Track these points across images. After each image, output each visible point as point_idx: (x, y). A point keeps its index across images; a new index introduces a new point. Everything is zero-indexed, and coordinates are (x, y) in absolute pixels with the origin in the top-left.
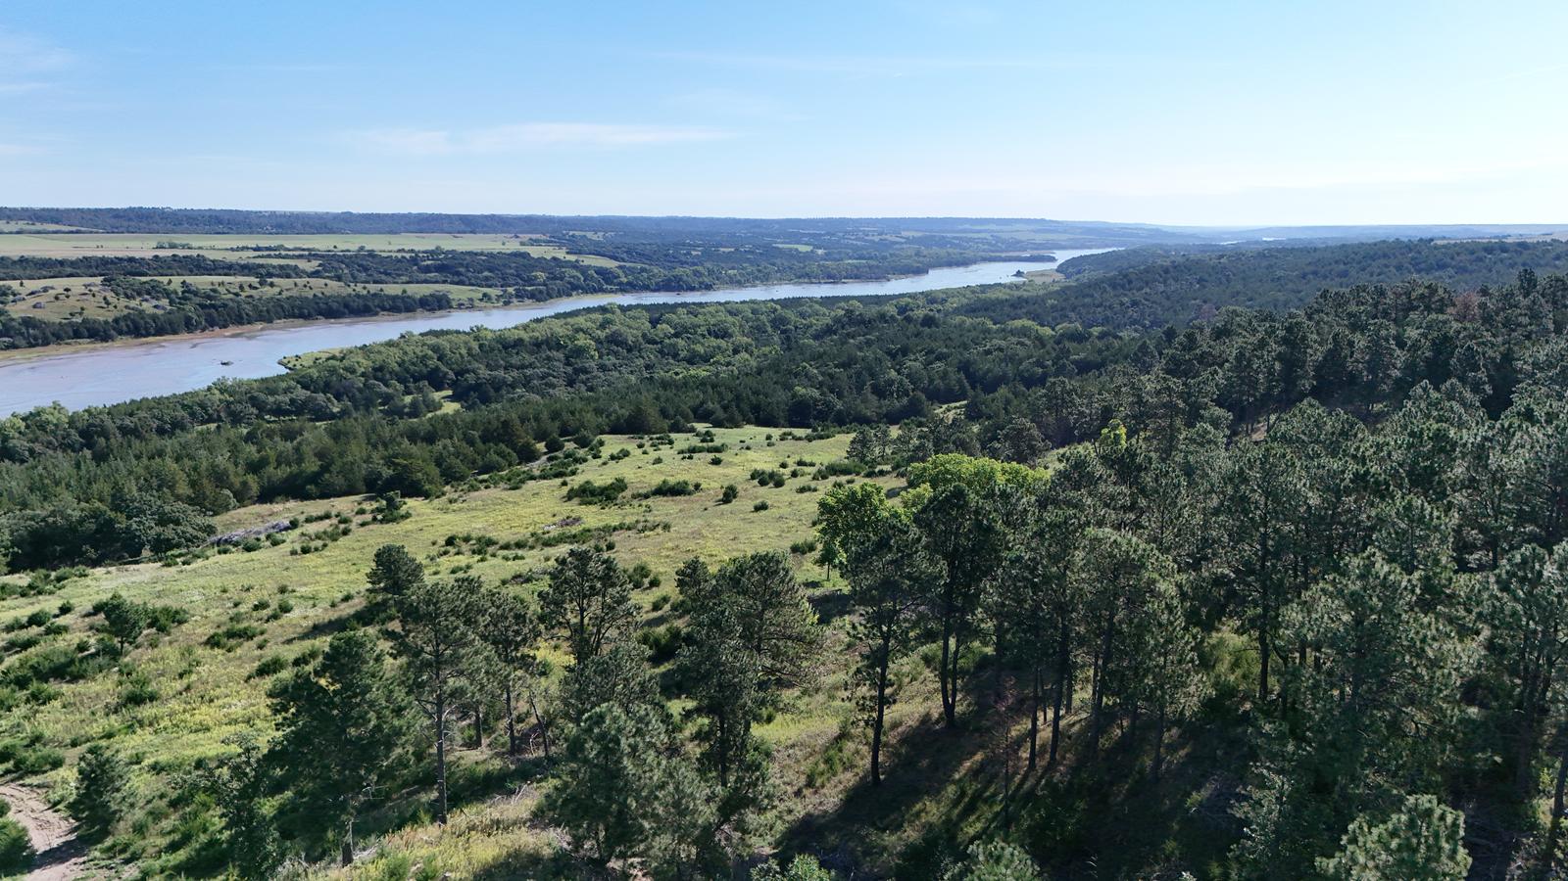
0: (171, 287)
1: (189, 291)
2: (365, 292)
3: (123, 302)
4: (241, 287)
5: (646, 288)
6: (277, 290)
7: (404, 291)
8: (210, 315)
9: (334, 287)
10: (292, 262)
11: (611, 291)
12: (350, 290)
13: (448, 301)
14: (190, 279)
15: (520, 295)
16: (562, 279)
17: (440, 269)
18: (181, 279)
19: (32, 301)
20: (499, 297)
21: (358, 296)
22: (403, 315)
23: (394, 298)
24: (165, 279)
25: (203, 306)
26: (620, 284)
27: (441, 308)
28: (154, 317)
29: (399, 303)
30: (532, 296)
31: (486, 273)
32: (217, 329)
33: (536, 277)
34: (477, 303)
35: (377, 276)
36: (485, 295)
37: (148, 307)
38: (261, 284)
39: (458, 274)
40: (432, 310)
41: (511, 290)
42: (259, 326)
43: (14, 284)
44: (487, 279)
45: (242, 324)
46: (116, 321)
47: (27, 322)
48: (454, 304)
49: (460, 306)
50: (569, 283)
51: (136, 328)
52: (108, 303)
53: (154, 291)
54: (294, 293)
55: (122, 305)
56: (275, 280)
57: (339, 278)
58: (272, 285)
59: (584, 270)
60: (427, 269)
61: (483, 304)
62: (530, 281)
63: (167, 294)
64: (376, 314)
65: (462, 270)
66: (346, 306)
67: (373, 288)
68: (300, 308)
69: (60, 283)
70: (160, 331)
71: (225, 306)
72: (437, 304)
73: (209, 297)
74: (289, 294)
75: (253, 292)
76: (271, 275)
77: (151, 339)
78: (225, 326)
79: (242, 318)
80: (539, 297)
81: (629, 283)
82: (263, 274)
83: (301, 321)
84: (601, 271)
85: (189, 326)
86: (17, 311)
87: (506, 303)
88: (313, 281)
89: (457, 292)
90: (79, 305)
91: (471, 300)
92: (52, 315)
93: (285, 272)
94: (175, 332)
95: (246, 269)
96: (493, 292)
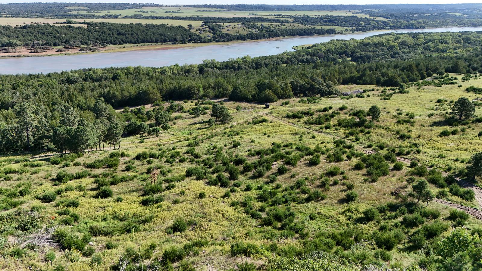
0: (258, 26)
1: (263, 27)
2: (310, 28)
3: (248, 30)
4: (276, 26)
5: (400, 28)
6: (285, 27)
7: (322, 28)
8: (269, 34)
9: (301, 26)
10: (286, 19)
11: (387, 29)
12: (306, 27)
13: (335, 31)
14: (263, 23)
15: (357, 30)
16: (370, 24)
17: (330, 21)
18: (261, 23)
19: (227, 29)
20: (351, 30)
21: (308, 29)
22: (322, 35)
23: (319, 30)
24: (257, 23)
25: (267, 31)
26: (390, 26)
27: (333, 33)
28: (256, 34)
29: (320, 32)
30: (361, 30)
31: (344, 23)
32: (271, 38)
33: (361, 24)
34: (344, 32)
35: (311, 23)
36: (346, 29)
37: (253, 31)
38: (281, 25)
39: (335, 23)
40: (330, 34)
41: (354, 28)
42: (281, 37)
43: (222, 24)
44: (344, 24)
45: (277, 37)
46: (247, 35)
47: (227, 35)
48: (336, 32)
49: (338, 33)
50: (373, 26)
51: (252, 37)
52: (244, 30)
53: (254, 27)
54: (290, 28)
55: (248, 31)
56: (285, 24)
57: (302, 24)
58: (284, 25)
59: (377, 21)
60: (326, 21)
61: (345, 32)
62: (359, 25)
63: (258, 28)
64: (313, 35)
65: (337, 21)
66: (305, 32)
67: (313, 27)
68: (292, 32)
69: (232, 24)
70: (257, 39)
71: (273, 31)
72: (331, 32)
73: (268, 29)
74: (289, 28)
75: (279, 27)
76: (283, 22)
77: (255, 40)
78: (273, 37)
79: (277, 35)
80: (364, 30)
81: (394, 26)
82: (282, 22)
83: (292, 36)
84: (383, 22)
85: (264, 37)
86: (224, 31)
87: (353, 32)
88: (292, 24)
89: (338, 28)
90: (238, 30)
91: (342, 31)
92: (232, 33)
93: (287, 22)
94: (261, 39)
95: (274, 21)
96: (349, 28)
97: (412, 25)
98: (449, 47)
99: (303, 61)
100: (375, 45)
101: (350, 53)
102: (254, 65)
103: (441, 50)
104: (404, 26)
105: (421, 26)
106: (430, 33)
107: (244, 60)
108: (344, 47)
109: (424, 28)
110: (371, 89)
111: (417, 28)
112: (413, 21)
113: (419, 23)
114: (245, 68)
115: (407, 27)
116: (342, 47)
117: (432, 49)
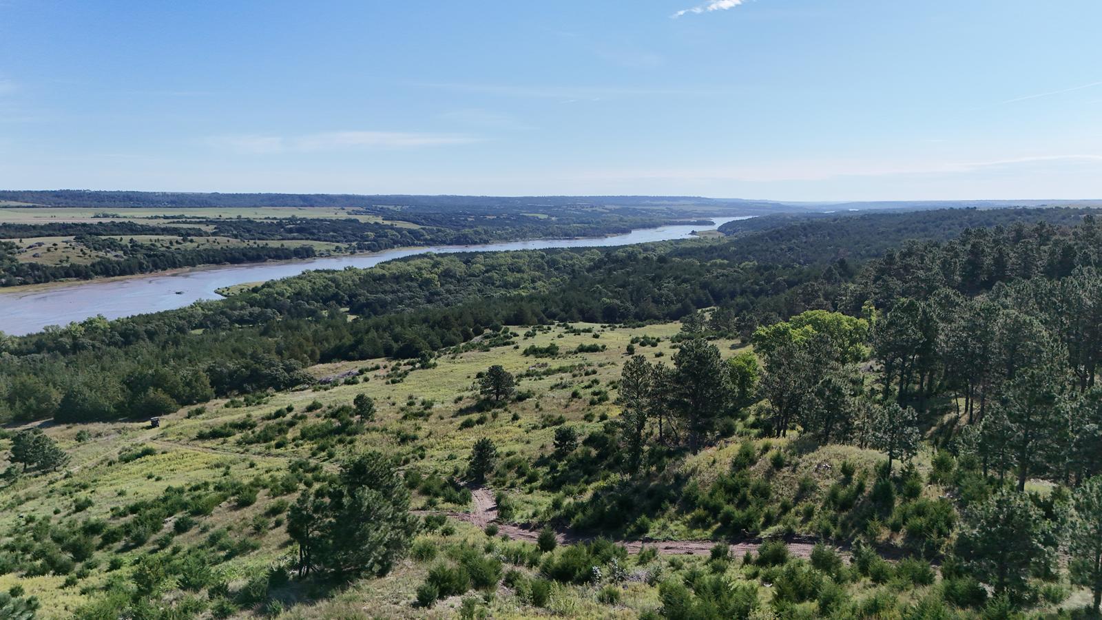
0: (123, 243)
1: (137, 246)
2: (256, 246)
3: (94, 253)
4: (171, 243)
5: (443, 243)
6: (195, 245)
7: (282, 245)
8: (154, 261)
9: (234, 243)
10: (197, 226)
11: (420, 245)
12: (245, 245)
13: (313, 252)
14: (135, 238)
15: (360, 248)
16: (387, 237)
17: (300, 230)
18: (129, 237)
19: (31, 252)
20: (347, 249)
21: (252, 248)
22: (283, 261)
23: (277, 249)
24: (118, 238)
25: (149, 256)
26: (425, 240)
27: (308, 257)
28: (118, 263)
29: (280, 253)
30: (369, 248)
31: (331, 233)
32: (160, 271)
33: (367, 236)
34: (332, 253)
35: (257, 235)
36: (337, 248)
37: (111, 255)
38: (184, 240)
39: (313, 234)
40: (303, 258)
41: (354, 244)
42: (187, 269)
43: (16, 241)
44: (333, 236)
45: (176, 267)
46: (93, 265)
47: (33, 267)
48: (317, 253)
49: (321, 255)
50: (392, 239)
51: (107, 271)
52: (84, 254)
53: (112, 246)
54: (207, 246)
55: (94, 256)
56: (194, 238)
57: (236, 237)
58: (192, 241)
59: (400, 230)
60: (291, 231)
61: (336, 254)
62: (365, 238)
63: (122, 248)
64: (265, 261)
65: (315, 231)
66: (244, 255)
67: (261, 243)
68: (214, 257)
69: (48, 241)
70: (123, 273)
71: (163, 255)
72: (305, 254)
73: (151, 250)
74: (204, 247)
75: (179, 246)
76: (189, 235)
77: (116, 278)
78: (164, 269)
79: (175, 263)
80: (374, 248)
81: (431, 240)
82: (186, 235)
83: (214, 265)
84: (410, 231)
85: (142, 269)
86: (24, 259)
87: (353, 253)
88: (211, 238)
89: (318, 246)
90: (65, 255)
91: (328, 251)
92: (47, 261)
93: (199, 233)
94: (132, 273)
95: (166, 231)
96: (343, 246)
97: (465, 236)
98: (522, 278)
99: (241, 321)
100: (397, 278)
101: (346, 298)
102: (118, 337)
103: (511, 284)
104: (451, 240)
105: (481, 239)
106: (495, 253)
107: (89, 326)
108: (331, 287)
109: (486, 242)
110: (374, 366)
111: (475, 243)
112: (466, 231)
113: (476, 233)
114: (93, 346)
115: (457, 241)
116: (327, 285)
117: (498, 283)
